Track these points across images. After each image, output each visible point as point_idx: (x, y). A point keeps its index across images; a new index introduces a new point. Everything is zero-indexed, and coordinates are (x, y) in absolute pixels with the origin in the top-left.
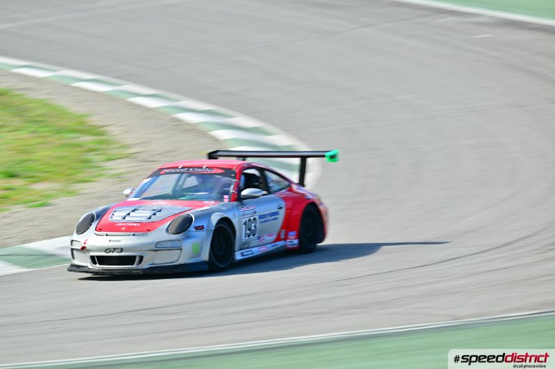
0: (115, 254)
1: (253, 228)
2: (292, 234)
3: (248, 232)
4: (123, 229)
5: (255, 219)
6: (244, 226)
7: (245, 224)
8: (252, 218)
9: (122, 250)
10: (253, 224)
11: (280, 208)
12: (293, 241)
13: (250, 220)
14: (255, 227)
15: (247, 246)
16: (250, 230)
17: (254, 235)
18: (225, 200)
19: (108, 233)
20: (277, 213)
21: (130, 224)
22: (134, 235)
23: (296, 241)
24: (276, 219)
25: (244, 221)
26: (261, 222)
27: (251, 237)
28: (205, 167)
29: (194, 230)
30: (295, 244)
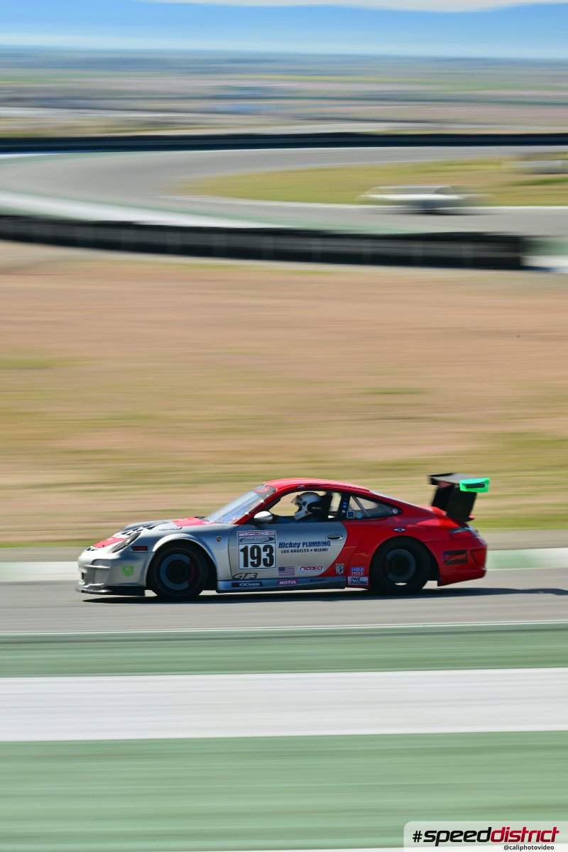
1: (265, 557)
2: (358, 571)
3: (252, 560)
5: (268, 546)
6: (242, 554)
7: (245, 550)
8: (262, 546)
10: (264, 553)
11: (334, 539)
13: (256, 546)
14: (270, 555)
16: (255, 558)
17: (268, 565)
20: (325, 543)
24: (324, 550)
25: (242, 547)
26: (285, 551)
27: (262, 565)
29: (132, 550)
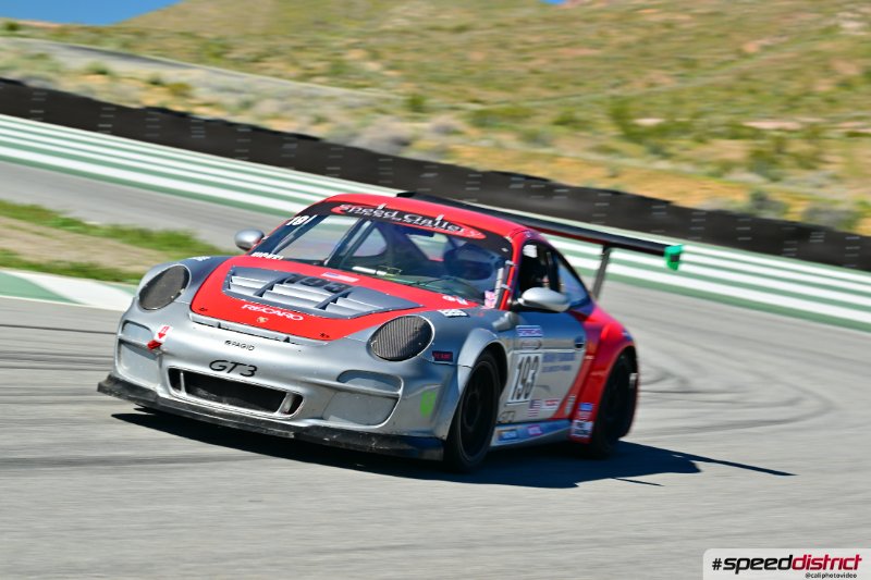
0: (235, 376)
1: (529, 380)
2: (586, 409)
3: (520, 386)
4: (262, 320)
5: (537, 358)
6: (518, 371)
7: (520, 366)
8: (533, 356)
9: (253, 371)
10: (532, 372)
11: (579, 346)
12: (584, 426)
13: (529, 359)
14: (533, 378)
15: (510, 418)
16: (524, 381)
17: (526, 396)
18: (487, 302)
19: (223, 322)
20: (570, 357)
21: (279, 314)
22: (287, 340)
23: (588, 426)
24: (567, 368)
25: (520, 359)
26: (545, 370)
27: (522, 399)
28: (439, 218)
29: (433, 359)
30: (585, 432)
